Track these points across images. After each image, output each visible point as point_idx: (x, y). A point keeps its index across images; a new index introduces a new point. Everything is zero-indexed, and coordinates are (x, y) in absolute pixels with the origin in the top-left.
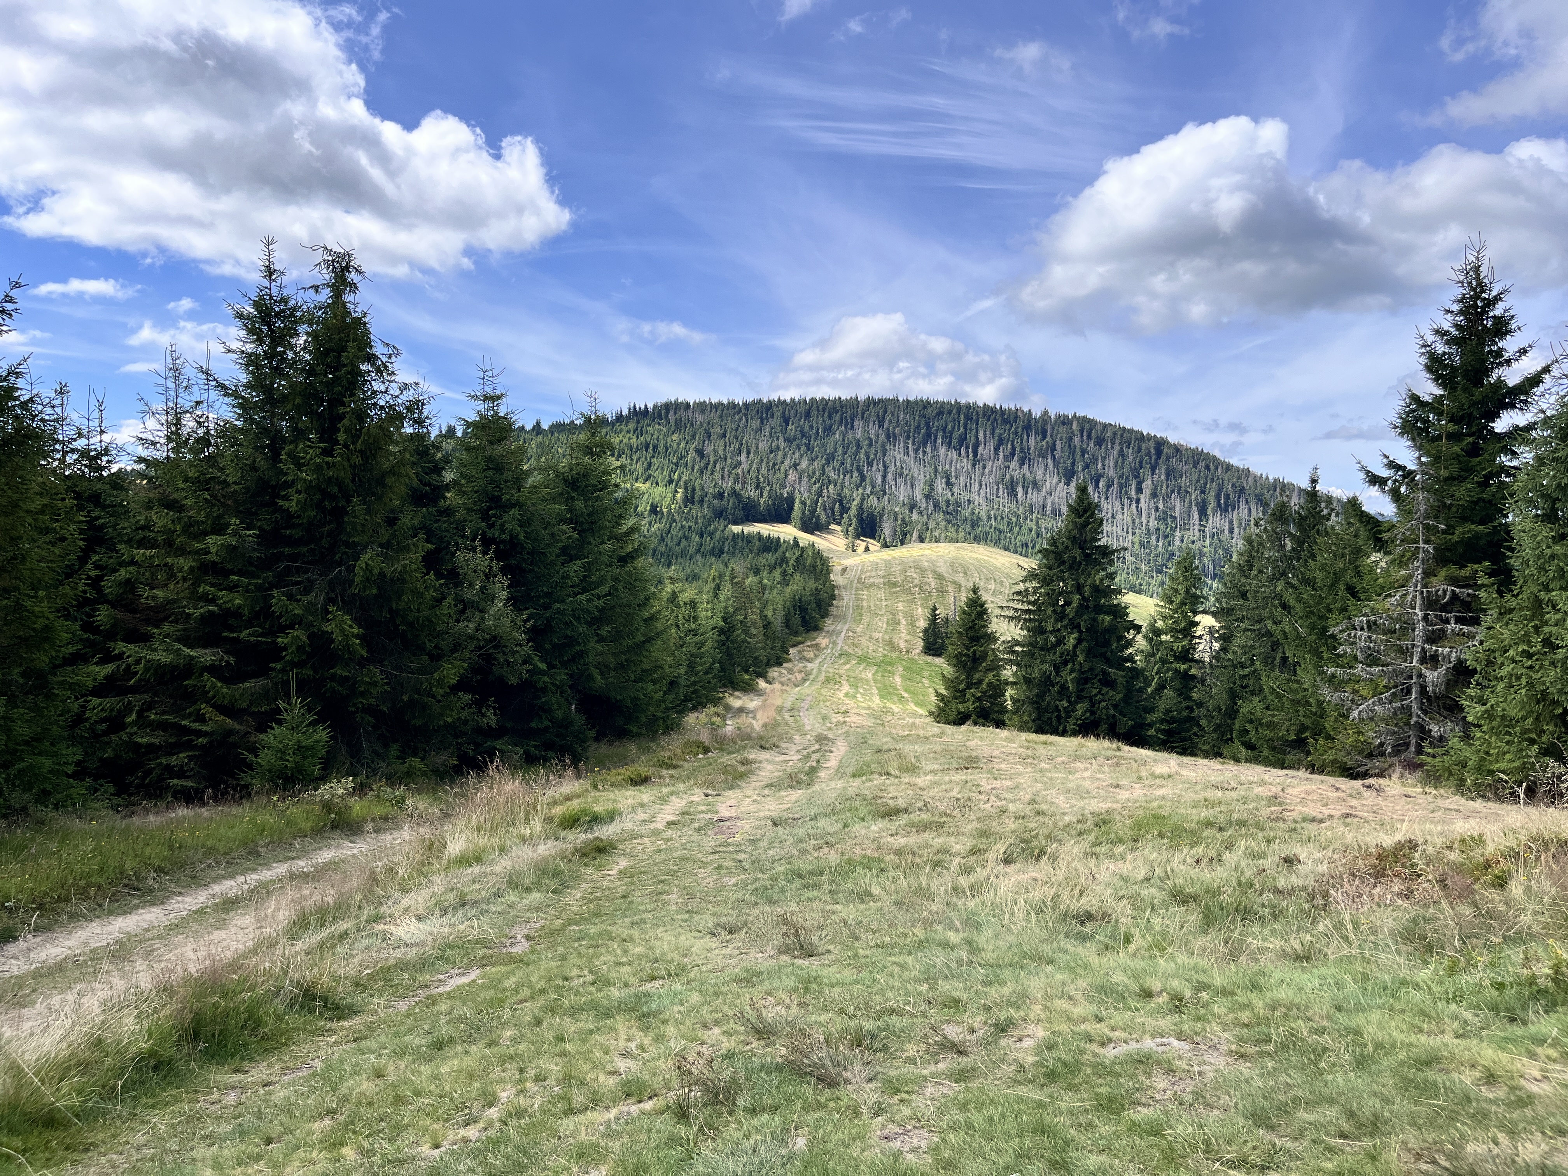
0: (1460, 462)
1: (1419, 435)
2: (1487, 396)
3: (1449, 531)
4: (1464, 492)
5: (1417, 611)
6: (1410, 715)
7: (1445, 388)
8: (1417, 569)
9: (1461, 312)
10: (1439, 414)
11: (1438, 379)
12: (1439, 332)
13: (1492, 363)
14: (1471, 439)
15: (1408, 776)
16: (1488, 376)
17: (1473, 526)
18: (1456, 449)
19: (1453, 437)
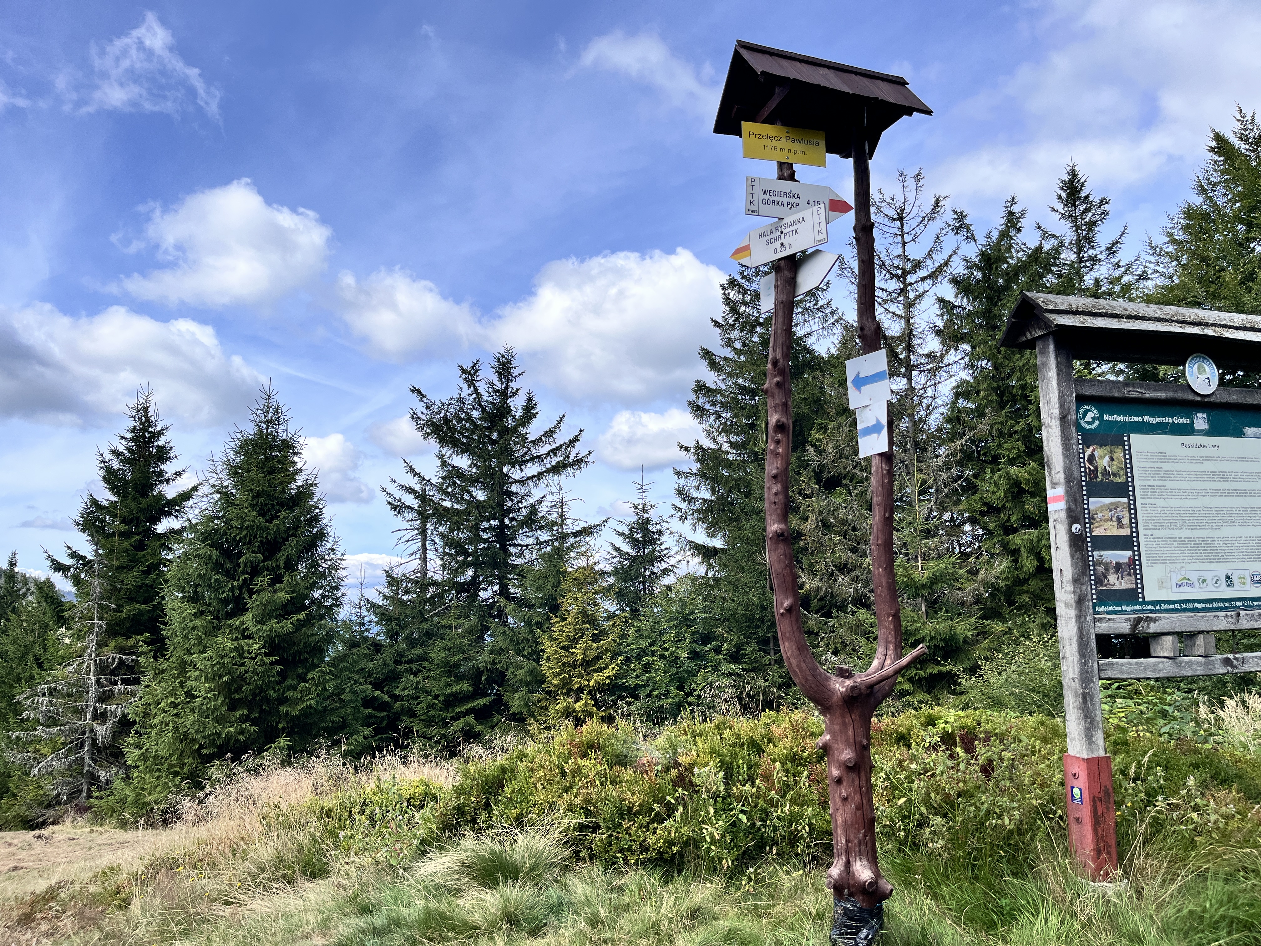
0: (128, 555)
1: (97, 532)
2: (151, 505)
3: (118, 610)
4: (131, 578)
5: (91, 676)
6: (83, 766)
7: (118, 496)
8: (92, 641)
9: (132, 440)
10: (113, 516)
11: (113, 489)
12: (115, 452)
13: (156, 481)
14: (138, 537)
15: (79, 819)
16: (152, 490)
17: (137, 606)
18: (126, 544)
19: (124, 535)
